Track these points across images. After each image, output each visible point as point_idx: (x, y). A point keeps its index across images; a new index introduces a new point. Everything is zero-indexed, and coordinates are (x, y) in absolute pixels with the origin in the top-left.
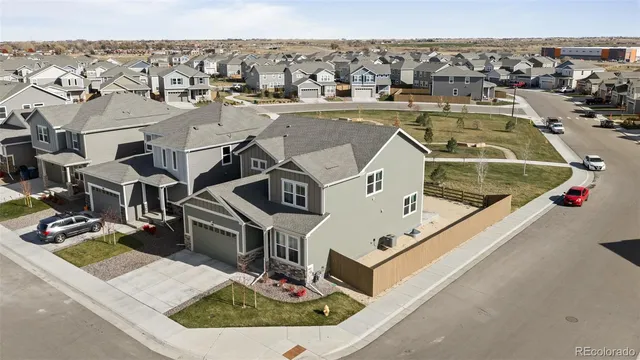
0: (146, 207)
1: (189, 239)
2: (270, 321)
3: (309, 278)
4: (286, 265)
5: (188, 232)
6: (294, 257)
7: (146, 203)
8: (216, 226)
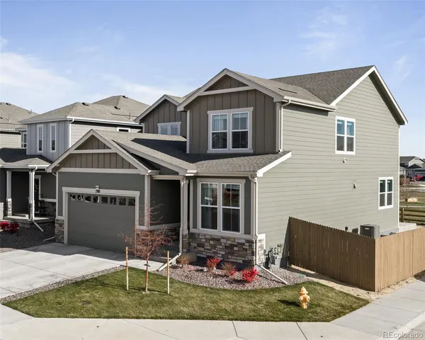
0: (10, 206)
1: (61, 225)
2: (198, 312)
3: (260, 258)
4: (217, 240)
5: (61, 214)
6: (231, 222)
7: (10, 200)
8: (104, 192)
